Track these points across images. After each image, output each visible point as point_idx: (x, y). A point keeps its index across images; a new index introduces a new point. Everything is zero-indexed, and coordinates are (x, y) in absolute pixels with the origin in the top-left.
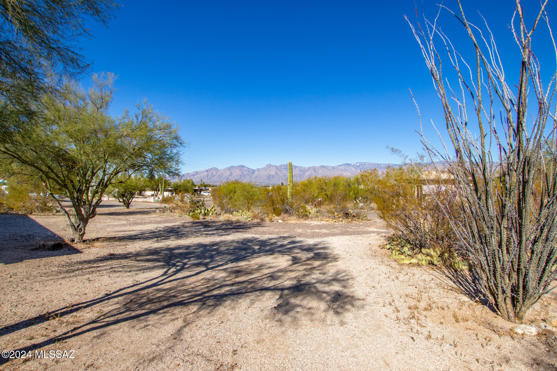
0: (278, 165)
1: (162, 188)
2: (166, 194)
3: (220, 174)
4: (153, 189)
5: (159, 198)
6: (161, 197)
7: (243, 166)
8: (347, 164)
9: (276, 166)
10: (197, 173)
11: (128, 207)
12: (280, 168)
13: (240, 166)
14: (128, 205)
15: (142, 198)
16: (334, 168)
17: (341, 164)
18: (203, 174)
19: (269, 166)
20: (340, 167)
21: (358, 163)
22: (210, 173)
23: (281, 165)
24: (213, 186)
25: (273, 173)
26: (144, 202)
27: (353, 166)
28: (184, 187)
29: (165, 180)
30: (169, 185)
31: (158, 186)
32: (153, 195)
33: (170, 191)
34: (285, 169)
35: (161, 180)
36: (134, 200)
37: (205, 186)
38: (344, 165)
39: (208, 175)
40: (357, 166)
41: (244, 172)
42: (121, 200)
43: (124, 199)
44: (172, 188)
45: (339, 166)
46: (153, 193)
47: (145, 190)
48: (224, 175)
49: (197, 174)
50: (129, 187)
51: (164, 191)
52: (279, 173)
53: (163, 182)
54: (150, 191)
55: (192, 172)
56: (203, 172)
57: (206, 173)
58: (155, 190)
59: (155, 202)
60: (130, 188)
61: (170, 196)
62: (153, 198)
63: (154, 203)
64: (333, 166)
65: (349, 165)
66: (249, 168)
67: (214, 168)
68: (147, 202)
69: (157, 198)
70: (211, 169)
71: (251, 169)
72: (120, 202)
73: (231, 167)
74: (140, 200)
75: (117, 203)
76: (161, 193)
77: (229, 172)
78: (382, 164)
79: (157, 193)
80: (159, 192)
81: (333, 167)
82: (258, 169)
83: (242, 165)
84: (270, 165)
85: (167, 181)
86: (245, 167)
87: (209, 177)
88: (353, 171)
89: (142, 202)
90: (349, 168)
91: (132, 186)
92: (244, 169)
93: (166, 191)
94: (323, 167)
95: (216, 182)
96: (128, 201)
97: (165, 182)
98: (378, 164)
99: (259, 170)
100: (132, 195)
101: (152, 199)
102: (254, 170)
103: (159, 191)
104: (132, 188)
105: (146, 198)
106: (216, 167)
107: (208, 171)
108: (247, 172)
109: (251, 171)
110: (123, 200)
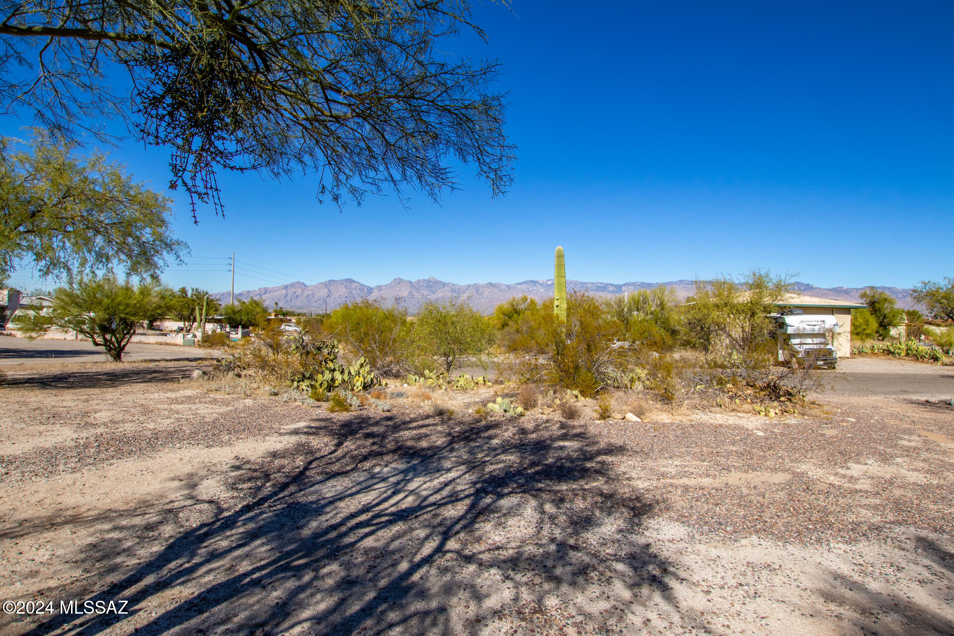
0: (414, 279)
1: (201, 315)
2: (209, 327)
3: (309, 293)
4: (181, 318)
5: (195, 336)
6: (199, 335)
7: (351, 281)
8: (532, 281)
9: (410, 282)
10: (266, 291)
11: (118, 357)
12: (417, 286)
13: (346, 280)
14: (117, 353)
15: (158, 335)
16: (509, 288)
17: (522, 281)
18: (277, 293)
19: (399, 281)
20: (519, 286)
21: (549, 280)
22: (290, 291)
23: (419, 281)
24: (299, 315)
25: (405, 293)
26: (161, 344)
27: (542, 285)
28: (248, 314)
29: (208, 298)
30: (216, 310)
31: (193, 310)
32: (182, 329)
33: (219, 321)
34: (427, 286)
35: (200, 299)
36: (135, 339)
37: (283, 315)
38: (526, 282)
39: (287, 295)
40: (548, 286)
41: (354, 292)
42: (99, 340)
43: (108, 336)
44: (221, 315)
45: (519, 284)
46: (181, 324)
47: (162, 318)
48: (317, 295)
49: (265, 293)
50: (121, 308)
51: (206, 322)
52: (416, 294)
53: (205, 303)
54: (176, 321)
55: (257, 289)
56: (279, 289)
57: (284, 292)
58: (188, 320)
59: (187, 344)
60: (124, 310)
61: (218, 331)
62: (181, 335)
63: (184, 346)
64: (508, 284)
65: (534, 283)
66: (362, 285)
67: (299, 283)
68: (167, 344)
69: (191, 335)
70: (292, 285)
71: (365, 286)
72: (96, 344)
73: (330, 281)
74: (152, 339)
75: (89, 345)
76: (200, 326)
77: (326, 291)
78: (589, 283)
79: (191, 326)
80: (196, 324)
81: (508, 286)
82: (379, 286)
83: (350, 279)
84: (400, 279)
85: (212, 301)
86: (354, 281)
87: (289, 298)
88: (541, 292)
89: (157, 343)
90: (535, 288)
91: (128, 305)
92: (353, 285)
93: (209, 322)
94: (490, 285)
95: (300, 308)
96: (119, 343)
97: (207, 304)
98: (583, 283)
99: (379, 288)
100: (129, 327)
101: (179, 339)
102: (372, 289)
103: (195, 320)
104: (128, 310)
105: (166, 335)
106: (302, 281)
107: (286, 287)
108: (358, 291)
109: (366, 289)
110: (105, 339)
